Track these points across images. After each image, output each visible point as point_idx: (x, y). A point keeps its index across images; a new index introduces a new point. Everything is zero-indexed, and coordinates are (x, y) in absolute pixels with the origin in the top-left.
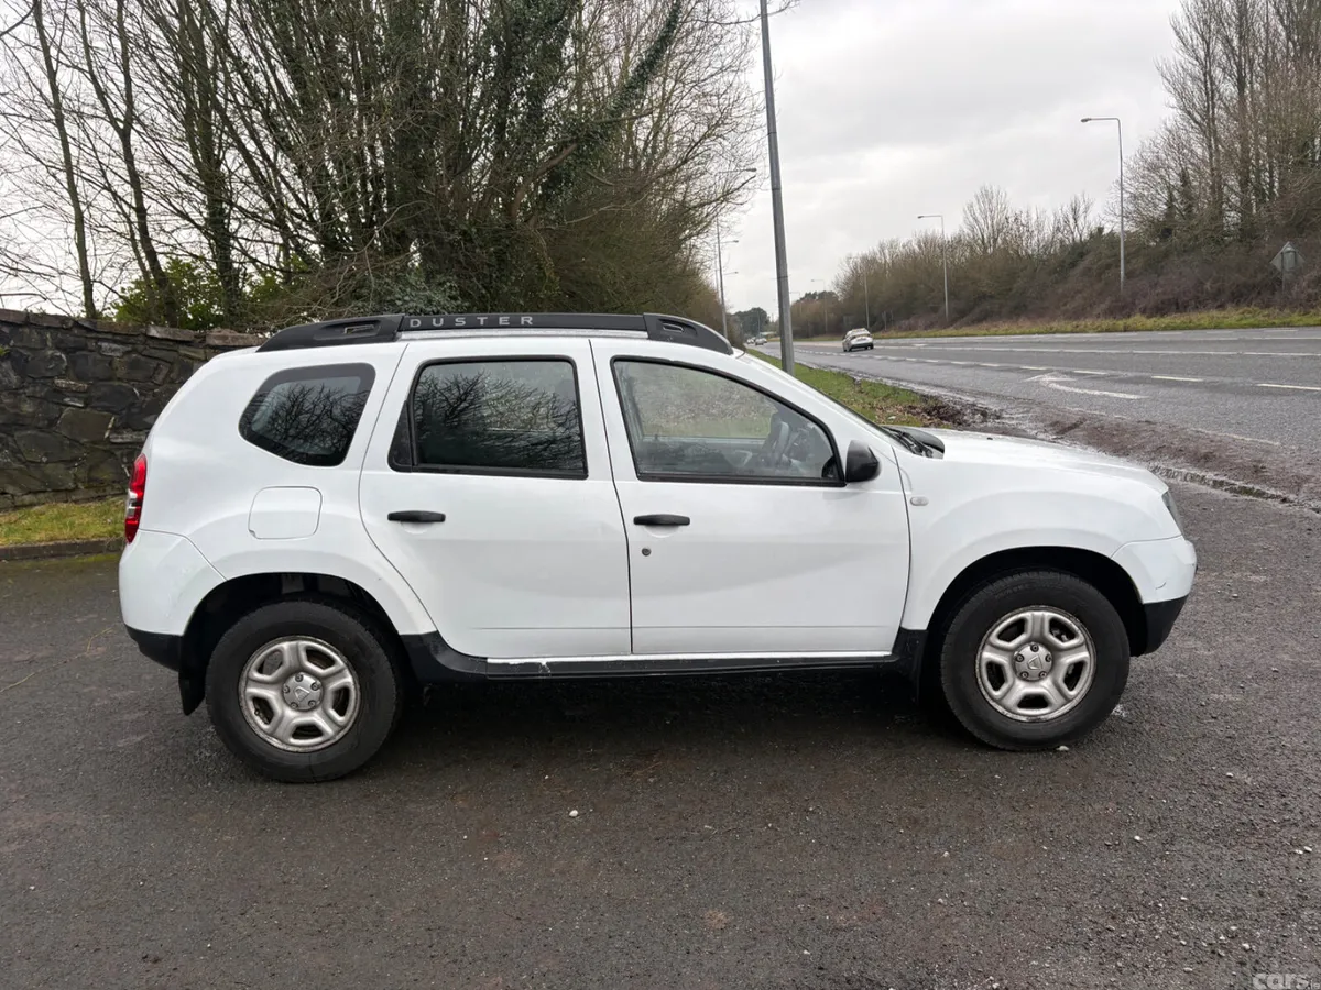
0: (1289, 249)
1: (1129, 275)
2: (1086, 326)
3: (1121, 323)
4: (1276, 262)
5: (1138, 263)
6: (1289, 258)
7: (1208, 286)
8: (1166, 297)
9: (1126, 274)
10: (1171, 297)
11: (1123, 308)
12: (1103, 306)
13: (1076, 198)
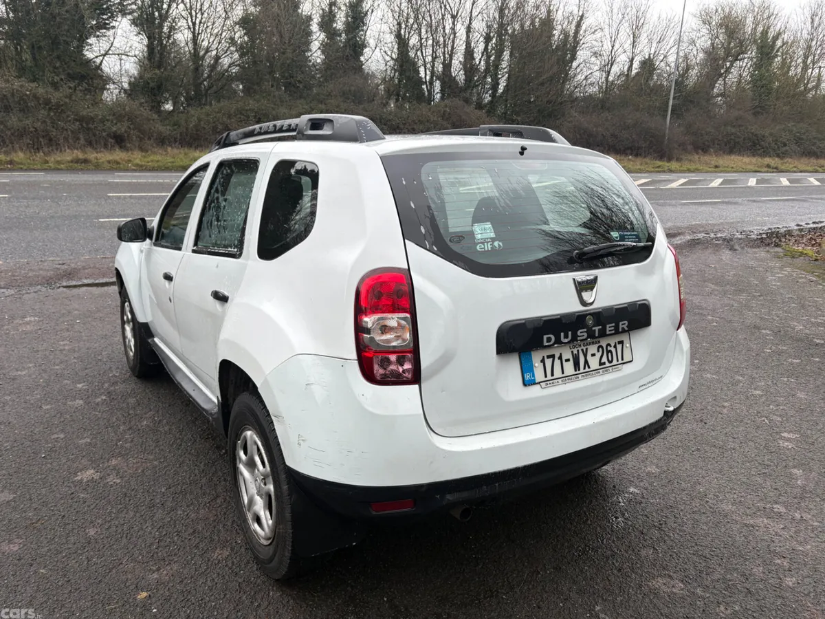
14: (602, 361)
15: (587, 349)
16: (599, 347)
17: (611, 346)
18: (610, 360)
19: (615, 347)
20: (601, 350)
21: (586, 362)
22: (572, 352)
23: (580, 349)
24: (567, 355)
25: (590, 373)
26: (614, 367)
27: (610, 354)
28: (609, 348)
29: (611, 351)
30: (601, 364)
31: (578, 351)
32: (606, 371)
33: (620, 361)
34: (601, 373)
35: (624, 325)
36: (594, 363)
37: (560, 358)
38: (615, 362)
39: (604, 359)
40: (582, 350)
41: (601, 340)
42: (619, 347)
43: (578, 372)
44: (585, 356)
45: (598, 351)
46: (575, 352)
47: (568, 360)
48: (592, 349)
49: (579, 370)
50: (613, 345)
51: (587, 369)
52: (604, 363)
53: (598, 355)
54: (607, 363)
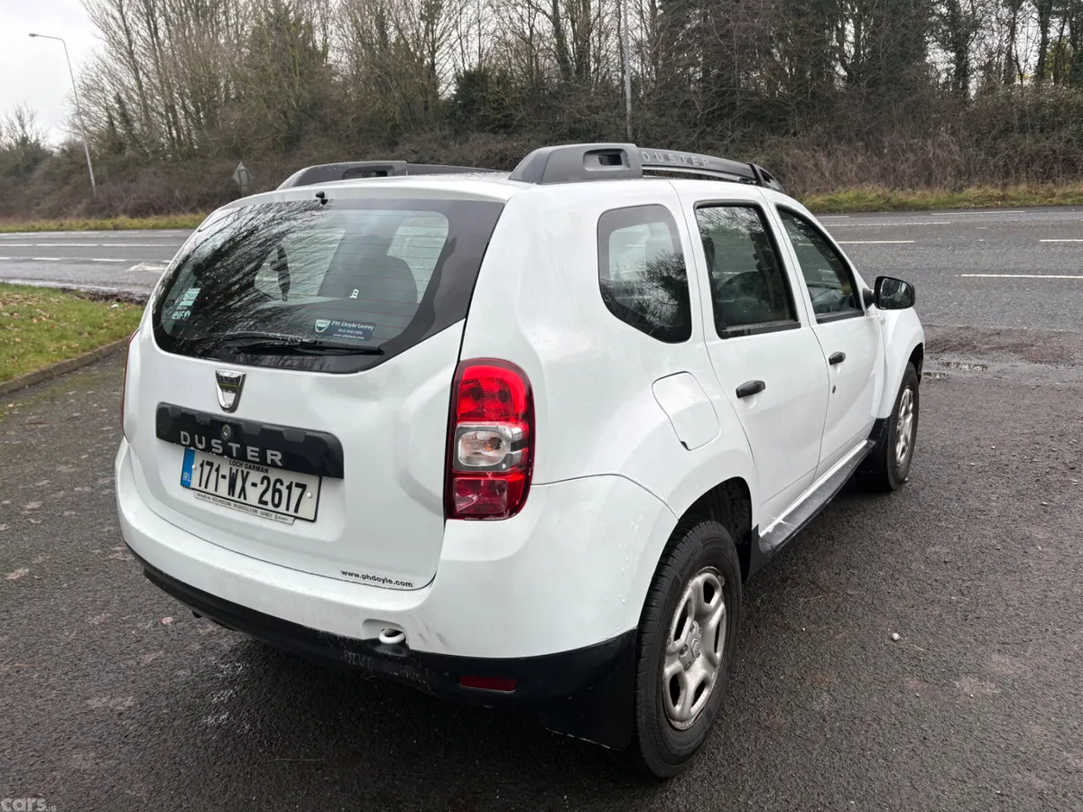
0: (242, 168)
1: (99, 181)
2: (71, 225)
3: (108, 223)
4: (235, 177)
5: (105, 170)
6: (243, 175)
7: (177, 193)
8: (141, 201)
9: (96, 180)
10: (146, 201)
11: (103, 209)
12: (80, 207)
13: (18, 105)
14: (264, 499)
15: (248, 473)
16: (264, 478)
17: (282, 484)
18: (276, 502)
19: (289, 488)
20: (265, 481)
21: (243, 489)
22: (231, 469)
23: (240, 469)
24: (225, 471)
25: (244, 506)
26: (279, 515)
27: (277, 495)
28: (278, 486)
29: (280, 491)
30: (261, 501)
31: (237, 470)
32: (267, 515)
33: (291, 512)
34: (259, 513)
35: (274, 456)
36: (253, 495)
37: (217, 470)
38: (282, 508)
39: (268, 497)
40: (242, 472)
41: (271, 469)
42: (296, 492)
43: (230, 497)
44: (244, 481)
45: (262, 483)
46: (234, 471)
47: (224, 477)
48: (255, 476)
49: (233, 496)
50: (286, 483)
51: (242, 500)
52: (266, 503)
53: (261, 488)
54: (270, 504)
